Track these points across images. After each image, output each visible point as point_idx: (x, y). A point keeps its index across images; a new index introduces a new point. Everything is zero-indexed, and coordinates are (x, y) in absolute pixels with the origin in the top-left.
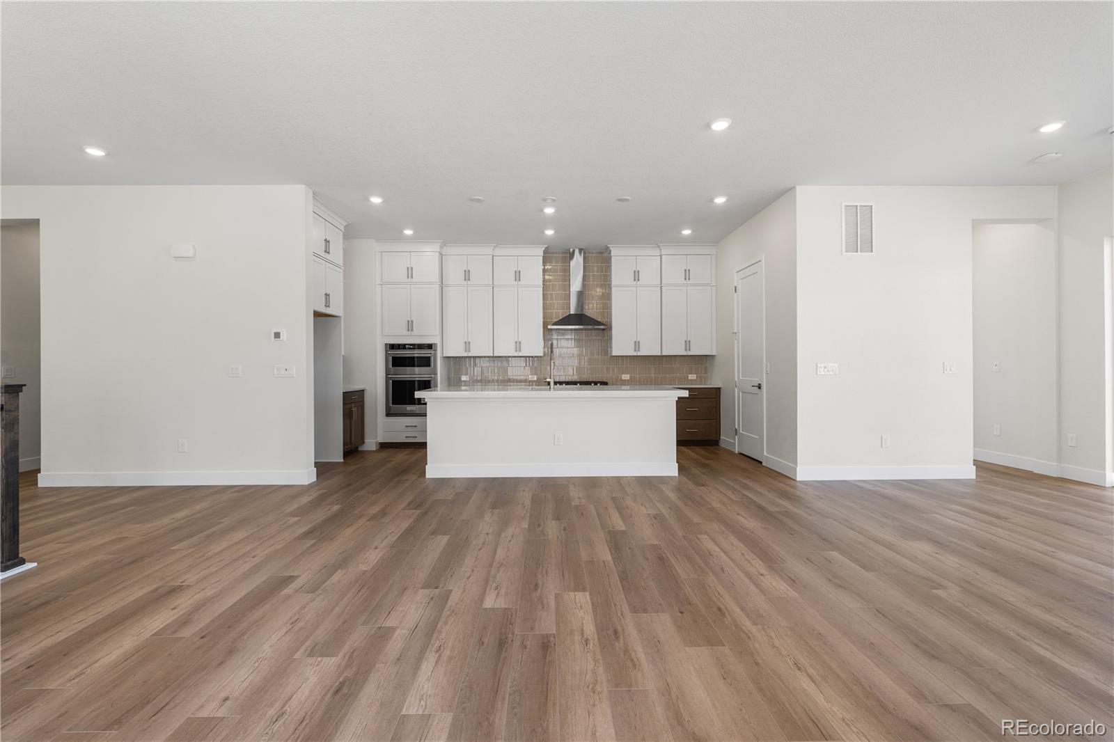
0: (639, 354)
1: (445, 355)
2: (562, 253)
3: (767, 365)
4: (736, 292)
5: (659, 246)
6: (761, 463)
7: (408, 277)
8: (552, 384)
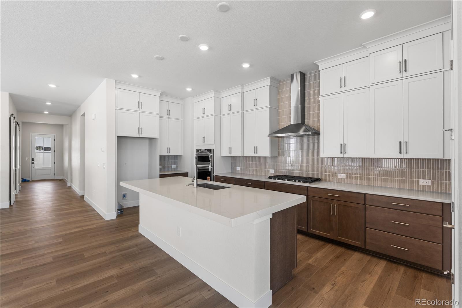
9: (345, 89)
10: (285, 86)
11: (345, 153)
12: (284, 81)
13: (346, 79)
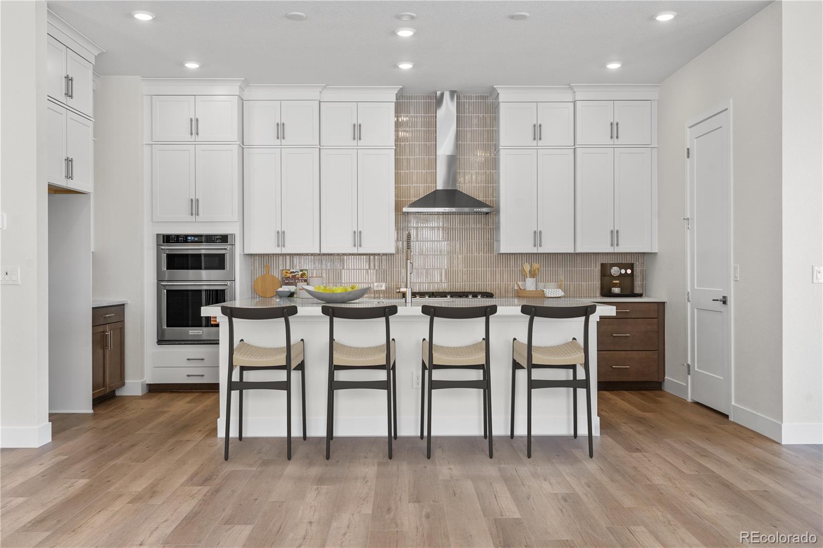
0: (541, 250)
1: (246, 252)
2: (425, 97)
3: (735, 268)
4: (688, 157)
5: (571, 88)
6: (727, 416)
7: (192, 134)
8: (409, 295)
9: (540, 143)
10: (412, 109)
11: (540, 246)
12: (410, 98)
13: (542, 128)
